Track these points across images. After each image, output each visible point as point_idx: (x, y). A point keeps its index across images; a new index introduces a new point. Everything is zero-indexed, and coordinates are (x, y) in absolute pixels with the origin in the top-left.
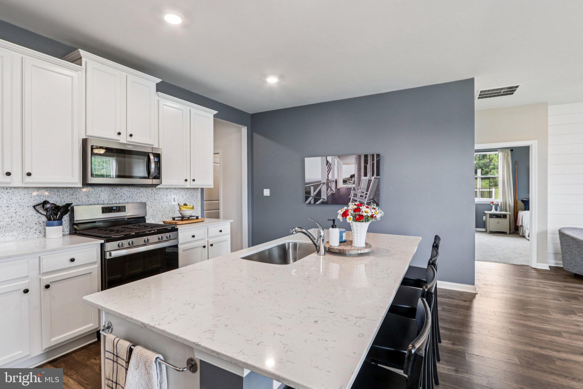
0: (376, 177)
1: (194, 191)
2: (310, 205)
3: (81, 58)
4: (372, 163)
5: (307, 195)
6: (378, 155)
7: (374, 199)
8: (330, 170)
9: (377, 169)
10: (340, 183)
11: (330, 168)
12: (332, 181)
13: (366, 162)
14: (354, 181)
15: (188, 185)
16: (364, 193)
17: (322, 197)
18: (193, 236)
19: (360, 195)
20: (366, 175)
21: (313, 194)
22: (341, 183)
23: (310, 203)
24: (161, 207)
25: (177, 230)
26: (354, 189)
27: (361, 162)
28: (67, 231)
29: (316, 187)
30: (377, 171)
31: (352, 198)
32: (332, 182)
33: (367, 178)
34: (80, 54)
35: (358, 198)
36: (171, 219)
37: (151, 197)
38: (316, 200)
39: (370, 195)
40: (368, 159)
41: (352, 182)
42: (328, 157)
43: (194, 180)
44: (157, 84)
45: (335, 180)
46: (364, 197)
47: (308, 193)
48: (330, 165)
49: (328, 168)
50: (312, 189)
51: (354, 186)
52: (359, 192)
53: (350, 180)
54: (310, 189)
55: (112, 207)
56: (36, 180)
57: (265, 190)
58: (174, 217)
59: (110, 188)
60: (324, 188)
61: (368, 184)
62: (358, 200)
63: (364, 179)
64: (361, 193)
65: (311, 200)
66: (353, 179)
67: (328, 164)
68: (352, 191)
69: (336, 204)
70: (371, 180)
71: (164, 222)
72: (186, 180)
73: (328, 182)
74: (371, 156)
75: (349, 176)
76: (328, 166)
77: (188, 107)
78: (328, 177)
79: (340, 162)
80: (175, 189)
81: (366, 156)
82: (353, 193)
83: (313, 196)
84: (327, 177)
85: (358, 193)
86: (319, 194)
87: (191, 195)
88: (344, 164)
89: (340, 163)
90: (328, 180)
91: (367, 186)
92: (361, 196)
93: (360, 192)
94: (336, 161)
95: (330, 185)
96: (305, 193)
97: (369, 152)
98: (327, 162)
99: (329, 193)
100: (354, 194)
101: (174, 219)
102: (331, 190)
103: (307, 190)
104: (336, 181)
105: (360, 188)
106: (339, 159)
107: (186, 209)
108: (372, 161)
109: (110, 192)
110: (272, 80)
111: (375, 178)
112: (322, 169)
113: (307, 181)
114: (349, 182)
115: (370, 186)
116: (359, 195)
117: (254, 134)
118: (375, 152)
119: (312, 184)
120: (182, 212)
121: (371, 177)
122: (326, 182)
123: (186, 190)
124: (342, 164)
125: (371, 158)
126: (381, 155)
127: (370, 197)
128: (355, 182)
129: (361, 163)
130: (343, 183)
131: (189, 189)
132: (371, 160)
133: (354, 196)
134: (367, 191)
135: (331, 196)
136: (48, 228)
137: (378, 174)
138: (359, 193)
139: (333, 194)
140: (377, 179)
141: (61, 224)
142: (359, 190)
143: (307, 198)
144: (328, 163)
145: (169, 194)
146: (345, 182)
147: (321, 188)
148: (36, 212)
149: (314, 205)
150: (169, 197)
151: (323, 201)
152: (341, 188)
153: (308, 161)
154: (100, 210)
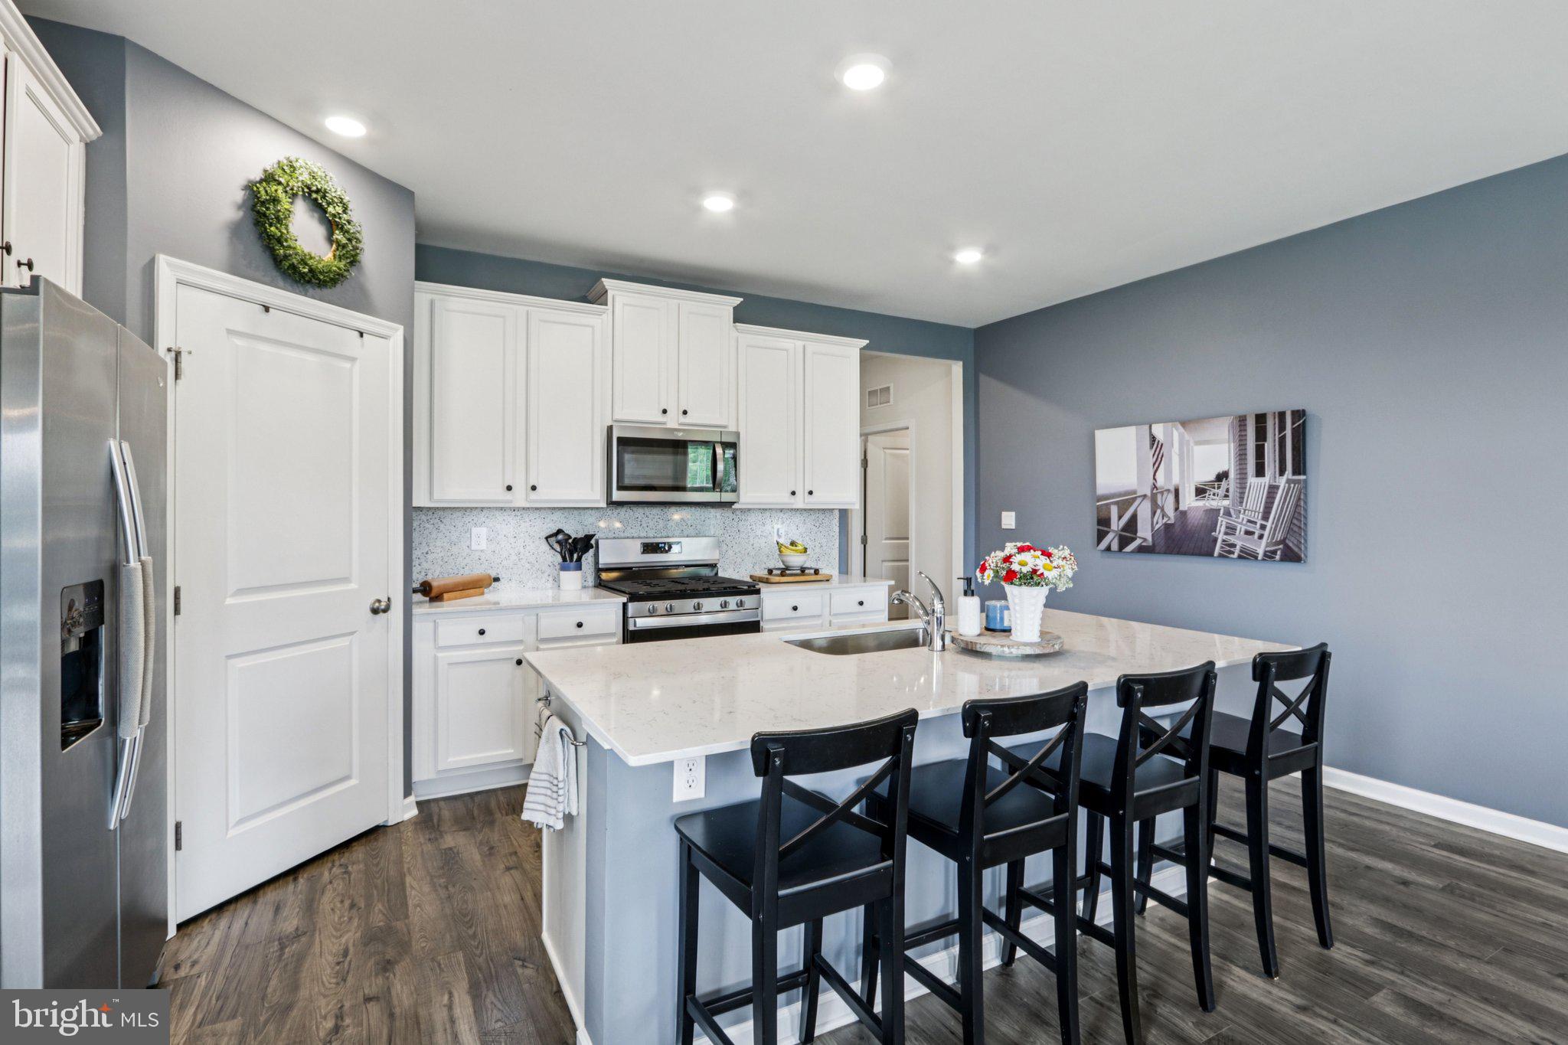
0: (1291, 477)
1: (822, 516)
2: (1108, 554)
3: (606, 291)
4: (1280, 438)
5: (1100, 528)
6: (1299, 414)
7: (1287, 541)
8: (1159, 459)
9: (1293, 455)
10: (1187, 495)
11: (1160, 456)
12: (1166, 490)
13: (1261, 435)
14: (1227, 490)
15: (799, 502)
16: (1255, 523)
17: (1139, 534)
18: (795, 608)
19: (1244, 528)
20: (1260, 472)
21: (1116, 524)
22: (1190, 495)
23: (1108, 549)
24: (750, 548)
25: (758, 592)
26: (1228, 513)
27: (1246, 435)
28: (591, 581)
29: (1124, 506)
30: (1294, 460)
31: (1221, 537)
32: (1165, 494)
33: (1266, 480)
34: (604, 286)
35: (1238, 538)
36: (766, 572)
37: (732, 527)
38: (1124, 542)
39: (1275, 530)
40: (1266, 427)
41: (1221, 492)
42: (1153, 426)
43: (811, 493)
44: (735, 308)
45: (1172, 489)
46: (1256, 536)
47: (1104, 522)
48: (1159, 446)
49: (1154, 455)
50: (1114, 511)
51: (1226, 503)
52: (1240, 520)
53: (1214, 488)
54: (1110, 512)
55: (658, 544)
56: (543, 496)
57: (1004, 514)
58: (770, 567)
59: (658, 509)
60: (1144, 510)
61: (1267, 497)
62: (1239, 544)
63: (1258, 486)
64: (1248, 524)
65: (1112, 541)
66: (1224, 483)
67: (1153, 444)
68: (1220, 519)
69: (1178, 554)
70: (1277, 487)
71: (751, 577)
72: (793, 493)
73: (1156, 494)
74: (1275, 418)
75: (1212, 477)
76: (1155, 451)
77: (800, 342)
78: (1154, 479)
79: (1187, 436)
80: (781, 510)
81: (1261, 419)
82: (1224, 523)
83: (1116, 529)
84: (1152, 481)
85: (1237, 522)
86: (1132, 525)
87: (817, 525)
88: (1198, 443)
89: (1188, 441)
90: (1155, 487)
91: (1266, 502)
92: (1248, 533)
93: (1244, 522)
94: (1176, 434)
95: (1159, 502)
96: (1096, 523)
97: (1270, 405)
98: (1153, 439)
99: (1157, 523)
100: (1227, 527)
101: (770, 572)
102: (1164, 515)
103: (1103, 515)
104: (1177, 492)
105: (1245, 510)
106: (1185, 430)
107: (792, 553)
108: (1280, 433)
109: (659, 516)
110: (969, 258)
111: (1288, 481)
112: (1139, 459)
113: (1100, 491)
114: (1212, 493)
115: (1273, 503)
116: (1241, 529)
117: (983, 378)
118: (1289, 405)
119: (1113, 498)
120: (785, 559)
121: (1275, 477)
122: (1149, 494)
123: (805, 514)
124: (1192, 444)
125: (1275, 424)
126: (1308, 412)
127: (1274, 534)
128: (1231, 494)
129: (1246, 440)
130: (1196, 496)
131: (812, 512)
132: (1275, 429)
133: (1226, 534)
134: (1266, 517)
135: (1163, 532)
136: (562, 573)
137: (1300, 467)
138: (1241, 523)
139: (1168, 527)
140: (1295, 482)
141: (579, 568)
142: (1241, 516)
143: (1101, 536)
144: (1154, 441)
145: (768, 521)
146: (1200, 492)
147: (1136, 511)
148: (548, 547)
149: (1120, 555)
150: (768, 527)
151: (1143, 544)
152: (1189, 508)
153: (1104, 439)
154: (638, 548)
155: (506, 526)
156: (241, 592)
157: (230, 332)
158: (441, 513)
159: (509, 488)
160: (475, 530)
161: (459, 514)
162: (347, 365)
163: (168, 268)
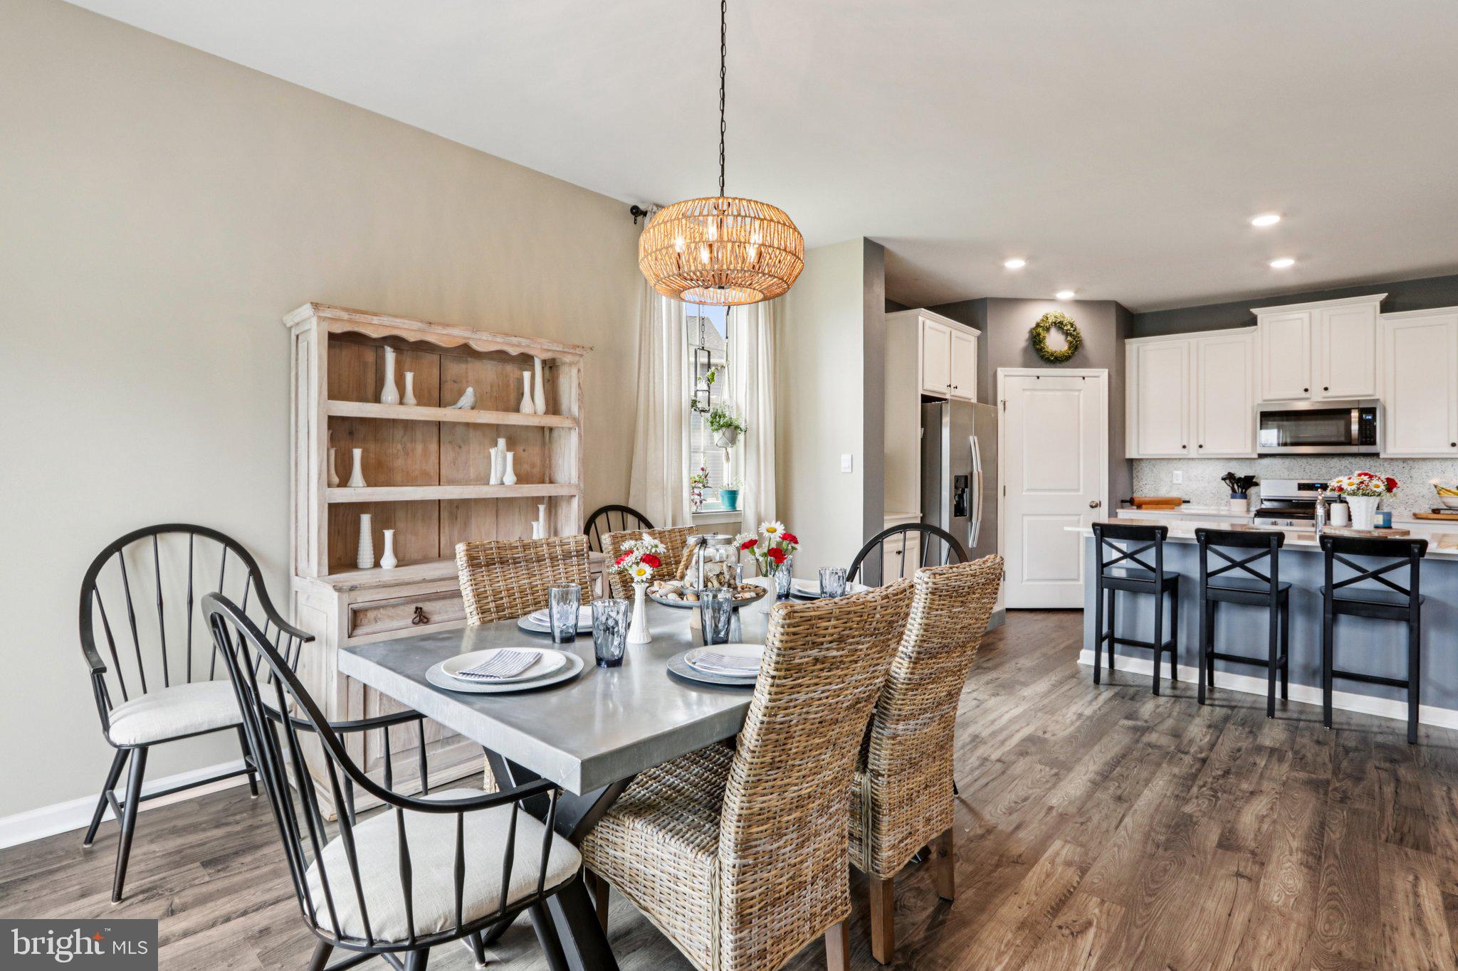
3: (1256, 316)
28: (1256, 507)
34: (1255, 314)
44: (1380, 303)
55: (1313, 484)
56: (1209, 451)
72: (1453, 445)
101: (1436, 511)
107: (1452, 495)
120: (1445, 500)
136: (1234, 500)
141: (1247, 498)
148: (1225, 484)
154: (1296, 487)
155: (1198, 470)
156: (1028, 490)
157: (1024, 390)
158: (1153, 462)
159: (1184, 447)
160: (1175, 472)
161: (1165, 462)
162: (1077, 393)
163: (1001, 372)
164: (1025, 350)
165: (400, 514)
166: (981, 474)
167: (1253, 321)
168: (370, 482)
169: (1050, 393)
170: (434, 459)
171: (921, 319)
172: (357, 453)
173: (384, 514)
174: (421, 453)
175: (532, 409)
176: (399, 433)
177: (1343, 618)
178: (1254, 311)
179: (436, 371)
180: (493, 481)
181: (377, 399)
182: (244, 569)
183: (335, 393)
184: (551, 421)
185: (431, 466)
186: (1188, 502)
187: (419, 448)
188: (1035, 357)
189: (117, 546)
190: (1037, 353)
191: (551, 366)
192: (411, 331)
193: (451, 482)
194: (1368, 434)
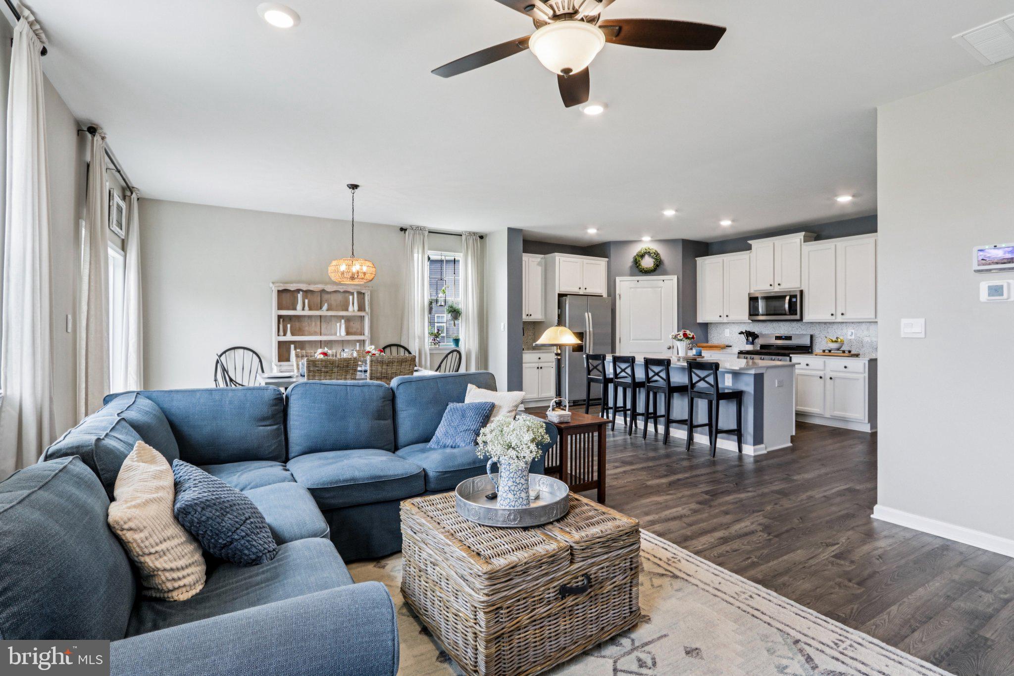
3: (752, 244)
18: (807, 365)
43: (843, 314)
55: (782, 337)
56: (731, 319)
72: (832, 315)
101: (824, 351)
141: (752, 344)
148: (741, 337)
156: (633, 340)
157: (630, 288)
159: (720, 315)
162: (660, 289)
163: (618, 279)
164: (631, 267)
165: (307, 345)
166: (592, 332)
167: (749, 248)
168: (293, 334)
169: (645, 289)
170: (319, 327)
171: (557, 259)
172: (289, 326)
173: (300, 345)
174: (314, 326)
175: (353, 309)
176: (306, 319)
177: (676, 395)
178: (750, 242)
179: (319, 298)
180: (338, 334)
181: (295, 309)
182: (258, 360)
183: (280, 307)
184: (362, 314)
185: (318, 330)
186: (731, 346)
187: (314, 324)
188: (636, 270)
189: (225, 352)
190: (638, 269)
191: (361, 295)
192: (304, 287)
193: (324, 335)
194: (792, 310)
